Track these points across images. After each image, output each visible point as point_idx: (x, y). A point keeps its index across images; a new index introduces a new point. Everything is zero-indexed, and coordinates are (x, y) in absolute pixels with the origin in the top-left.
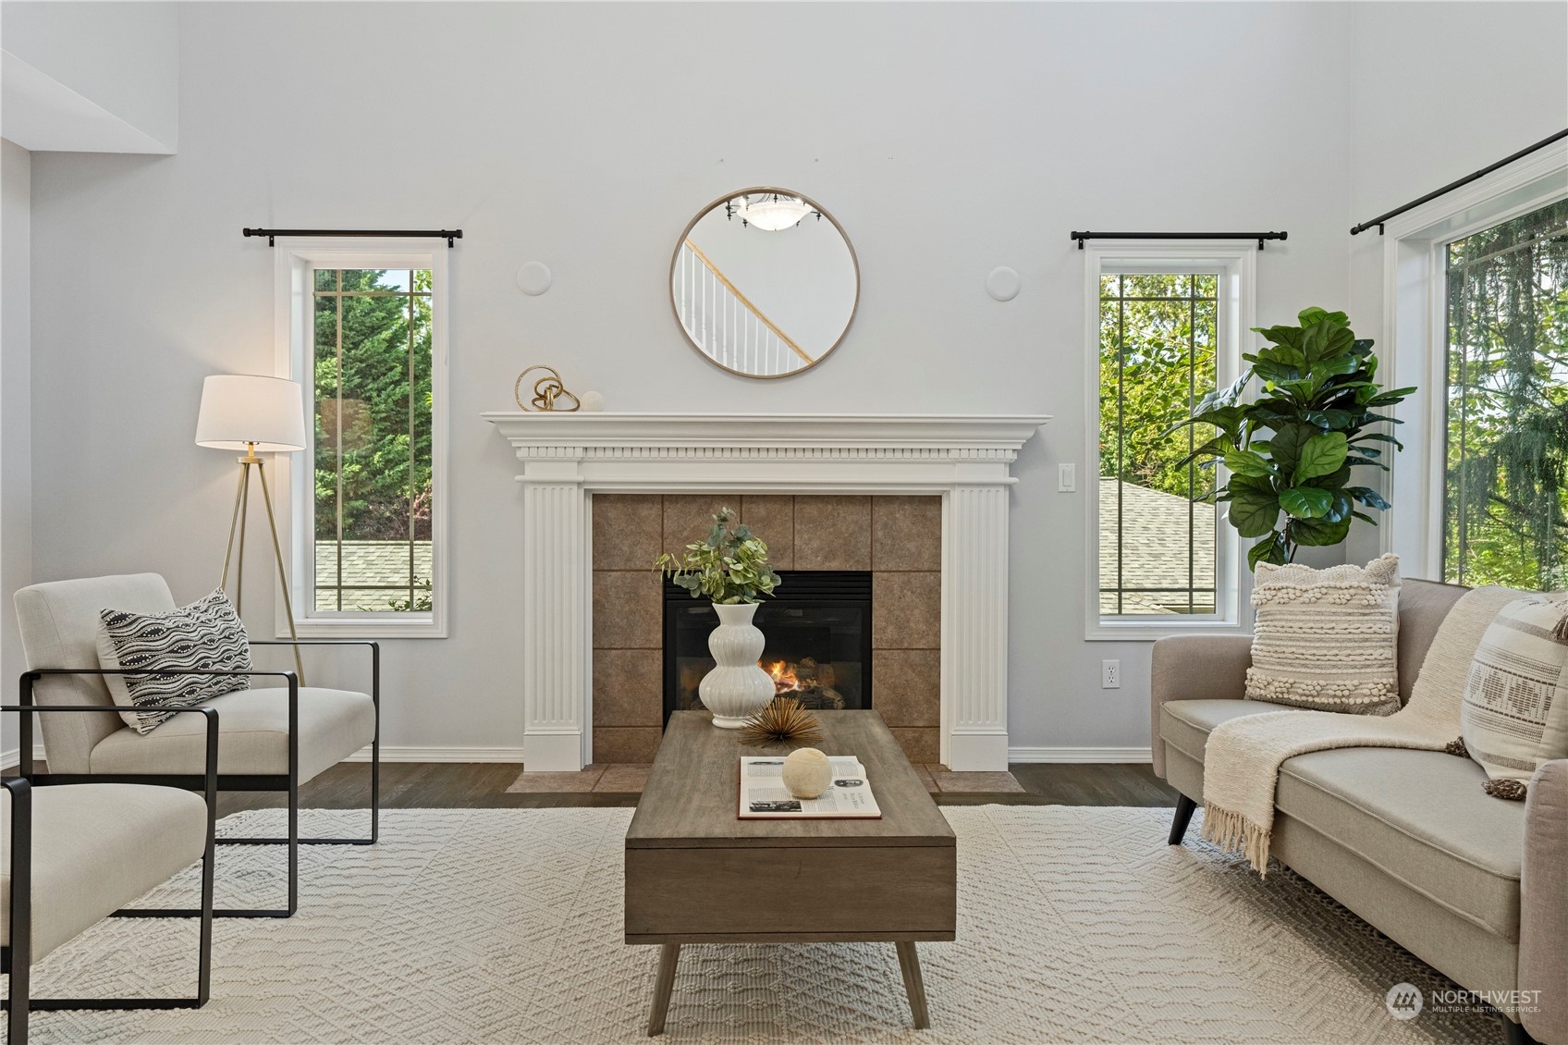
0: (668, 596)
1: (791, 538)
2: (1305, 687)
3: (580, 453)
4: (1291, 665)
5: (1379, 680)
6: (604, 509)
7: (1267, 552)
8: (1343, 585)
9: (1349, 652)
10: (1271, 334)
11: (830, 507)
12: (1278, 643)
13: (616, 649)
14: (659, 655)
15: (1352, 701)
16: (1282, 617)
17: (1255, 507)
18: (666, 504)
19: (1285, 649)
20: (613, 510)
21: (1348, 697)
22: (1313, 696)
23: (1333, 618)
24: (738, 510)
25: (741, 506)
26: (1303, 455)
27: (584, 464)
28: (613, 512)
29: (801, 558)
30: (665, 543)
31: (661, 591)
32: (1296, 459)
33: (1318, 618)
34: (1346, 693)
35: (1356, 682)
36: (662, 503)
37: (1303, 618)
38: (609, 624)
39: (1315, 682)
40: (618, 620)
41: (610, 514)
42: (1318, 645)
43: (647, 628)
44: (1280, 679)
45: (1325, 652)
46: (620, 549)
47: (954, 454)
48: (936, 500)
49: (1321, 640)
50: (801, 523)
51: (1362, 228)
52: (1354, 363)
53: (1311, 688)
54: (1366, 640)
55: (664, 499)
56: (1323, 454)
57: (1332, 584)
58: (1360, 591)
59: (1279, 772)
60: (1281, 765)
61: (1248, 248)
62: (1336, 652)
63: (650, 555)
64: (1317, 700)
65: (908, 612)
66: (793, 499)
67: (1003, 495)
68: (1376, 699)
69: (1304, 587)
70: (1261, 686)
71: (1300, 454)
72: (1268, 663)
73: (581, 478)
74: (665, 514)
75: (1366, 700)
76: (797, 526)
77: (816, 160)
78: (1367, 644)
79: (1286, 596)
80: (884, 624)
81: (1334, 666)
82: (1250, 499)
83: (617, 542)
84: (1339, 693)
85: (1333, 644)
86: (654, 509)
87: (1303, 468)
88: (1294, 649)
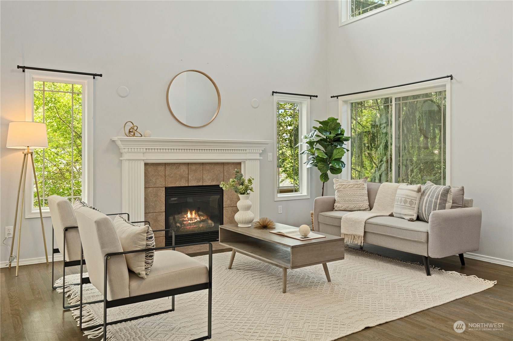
0: (167, 195)
1: (202, 175)
2: (351, 206)
3: (145, 150)
4: (347, 202)
5: (366, 204)
6: (147, 168)
7: (324, 176)
8: (358, 183)
9: (360, 198)
10: (320, 123)
11: (213, 166)
12: (344, 197)
13: (151, 213)
14: (164, 214)
15: (362, 209)
16: (345, 191)
17: (323, 166)
18: (166, 166)
19: (346, 198)
20: (150, 168)
21: (361, 208)
22: (353, 208)
23: (357, 191)
24: (187, 167)
25: (188, 167)
26: (334, 153)
27: (145, 154)
28: (150, 169)
29: (205, 181)
30: (166, 178)
31: (164, 193)
32: (332, 153)
33: (353, 191)
34: (361, 207)
35: (362, 204)
36: (165, 165)
37: (350, 191)
38: (149, 205)
39: (354, 205)
40: (151, 203)
41: (149, 170)
42: (354, 197)
43: (160, 205)
44: (345, 205)
45: (355, 198)
46: (152, 181)
47: (248, 151)
48: (240, 164)
49: (355, 196)
50: (205, 171)
51: (334, 97)
52: (340, 131)
53: (353, 207)
54: (364, 195)
55: (165, 164)
56: (339, 153)
57: (355, 183)
58: (362, 185)
59: (365, 223)
60: (366, 222)
61: (308, 98)
62: (358, 198)
63: (161, 182)
64: (354, 209)
65: (233, 196)
66: (203, 164)
67: (258, 163)
68: (366, 208)
69: (349, 184)
70: (340, 207)
71: (333, 152)
72: (342, 202)
73: (145, 158)
74: (166, 169)
75: (365, 208)
76: (204, 172)
77: (208, 63)
78: (364, 196)
79: (345, 186)
80: (227, 200)
81: (358, 201)
82: (322, 163)
83: (151, 178)
84: (359, 207)
85: (357, 197)
86: (163, 168)
87: (333, 156)
88: (348, 198)
